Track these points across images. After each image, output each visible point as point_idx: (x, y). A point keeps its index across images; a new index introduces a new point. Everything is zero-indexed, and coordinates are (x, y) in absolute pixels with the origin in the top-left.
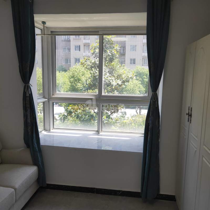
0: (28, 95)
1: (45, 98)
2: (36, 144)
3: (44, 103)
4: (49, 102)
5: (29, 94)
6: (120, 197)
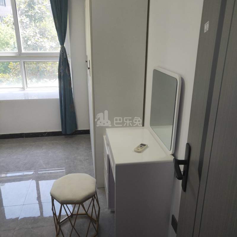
6: (46, 137)
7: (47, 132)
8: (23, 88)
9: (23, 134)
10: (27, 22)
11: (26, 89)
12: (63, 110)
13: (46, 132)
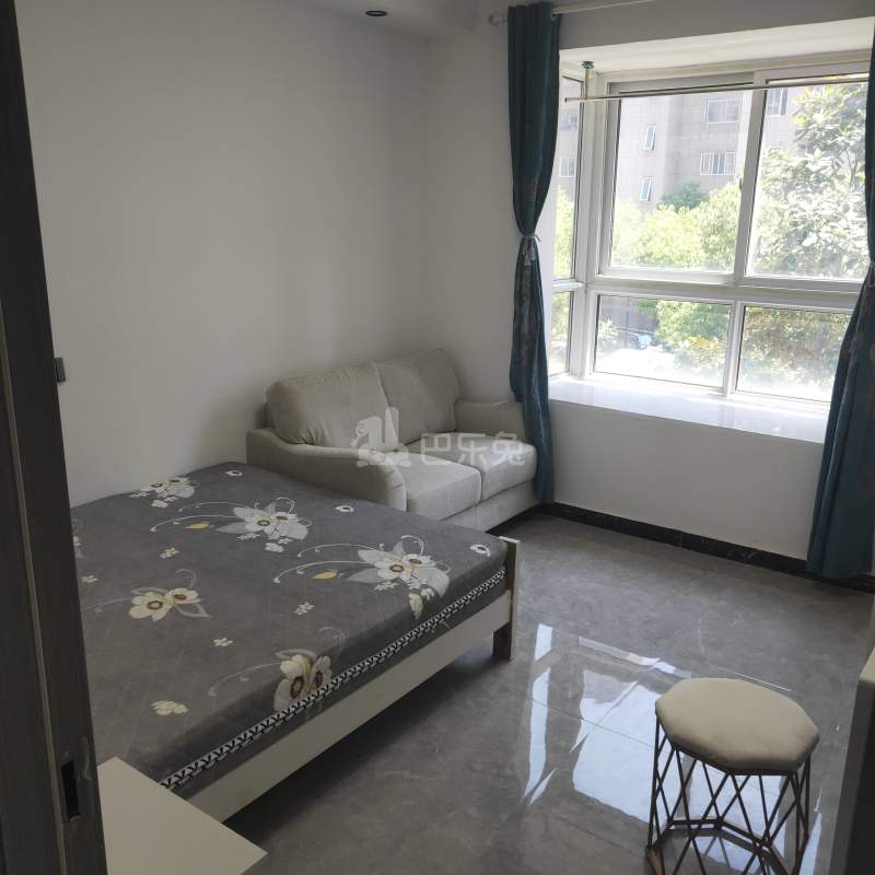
0: (529, 264)
1: (577, 281)
2: (537, 391)
3: (572, 293)
4: (586, 292)
5: (532, 262)
6: (748, 566)
7: (755, 550)
8: (722, 391)
9: (679, 532)
10: (825, 168)
11: (729, 396)
12: (827, 488)
13: (753, 547)
